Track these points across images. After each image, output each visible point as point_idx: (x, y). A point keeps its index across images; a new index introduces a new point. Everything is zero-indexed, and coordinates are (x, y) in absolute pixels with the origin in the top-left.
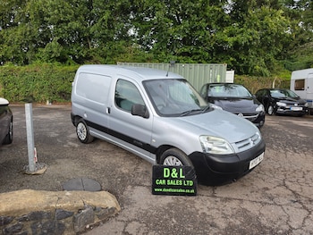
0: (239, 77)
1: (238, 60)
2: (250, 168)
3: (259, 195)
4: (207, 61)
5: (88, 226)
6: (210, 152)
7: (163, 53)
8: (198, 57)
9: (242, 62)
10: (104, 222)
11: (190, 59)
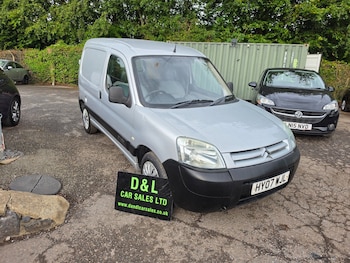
0: (329, 63)
1: (331, 39)
2: (253, 192)
3: (264, 235)
4: (286, 40)
5: (8, 238)
6: (188, 162)
7: (227, 30)
8: (274, 35)
9: (336, 42)
10: (32, 236)
11: (262, 38)
